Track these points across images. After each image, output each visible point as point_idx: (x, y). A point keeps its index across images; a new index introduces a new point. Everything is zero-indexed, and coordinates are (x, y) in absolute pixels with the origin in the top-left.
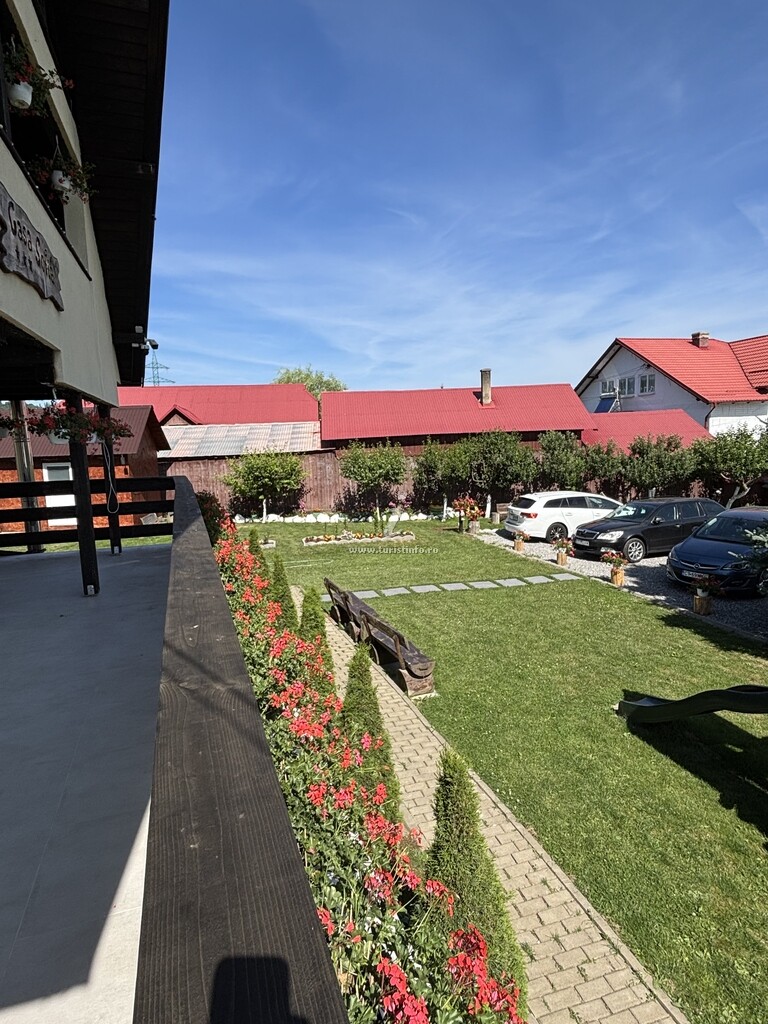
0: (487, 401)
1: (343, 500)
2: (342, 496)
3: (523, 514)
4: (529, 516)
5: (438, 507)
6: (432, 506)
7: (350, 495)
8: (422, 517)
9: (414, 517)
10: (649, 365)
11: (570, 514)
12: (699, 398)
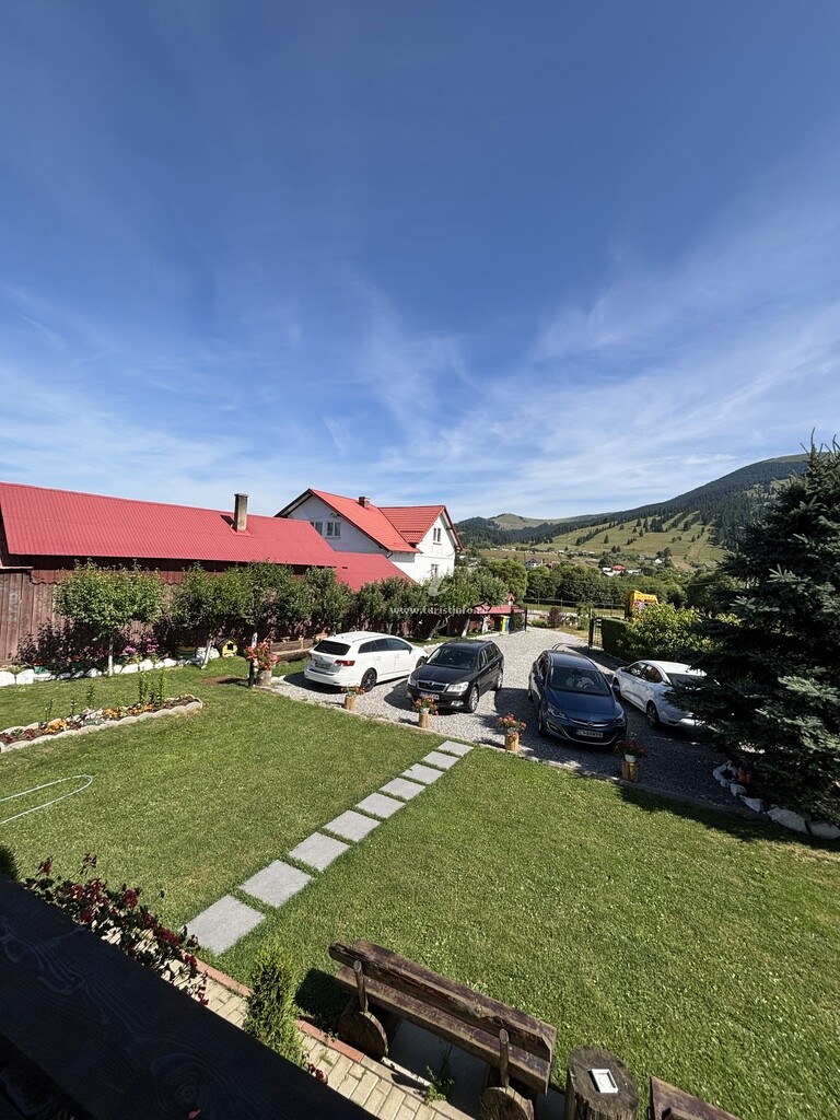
0: (242, 527)
1: (37, 645)
2: (35, 638)
3: (338, 662)
4: (345, 663)
5: (190, 649)
6: (183, 648)
7: (50, 637)
8: (169, 663)
9: (160, 665)
10: (339, 514)
11: (379, 659)
12: (381, 546)
